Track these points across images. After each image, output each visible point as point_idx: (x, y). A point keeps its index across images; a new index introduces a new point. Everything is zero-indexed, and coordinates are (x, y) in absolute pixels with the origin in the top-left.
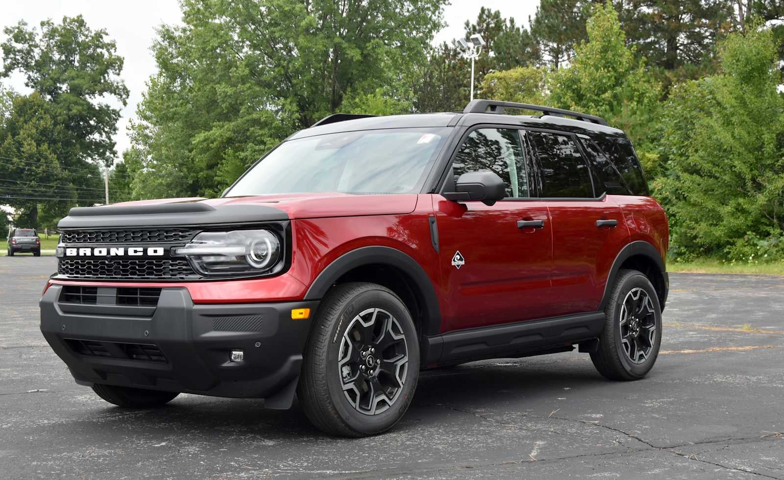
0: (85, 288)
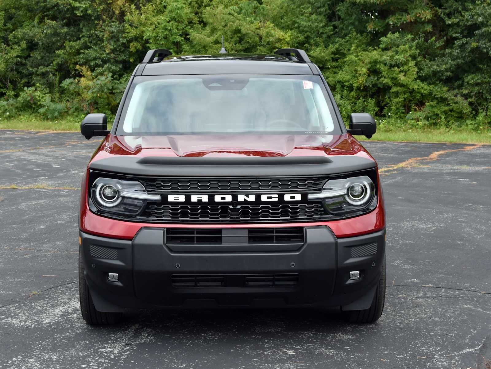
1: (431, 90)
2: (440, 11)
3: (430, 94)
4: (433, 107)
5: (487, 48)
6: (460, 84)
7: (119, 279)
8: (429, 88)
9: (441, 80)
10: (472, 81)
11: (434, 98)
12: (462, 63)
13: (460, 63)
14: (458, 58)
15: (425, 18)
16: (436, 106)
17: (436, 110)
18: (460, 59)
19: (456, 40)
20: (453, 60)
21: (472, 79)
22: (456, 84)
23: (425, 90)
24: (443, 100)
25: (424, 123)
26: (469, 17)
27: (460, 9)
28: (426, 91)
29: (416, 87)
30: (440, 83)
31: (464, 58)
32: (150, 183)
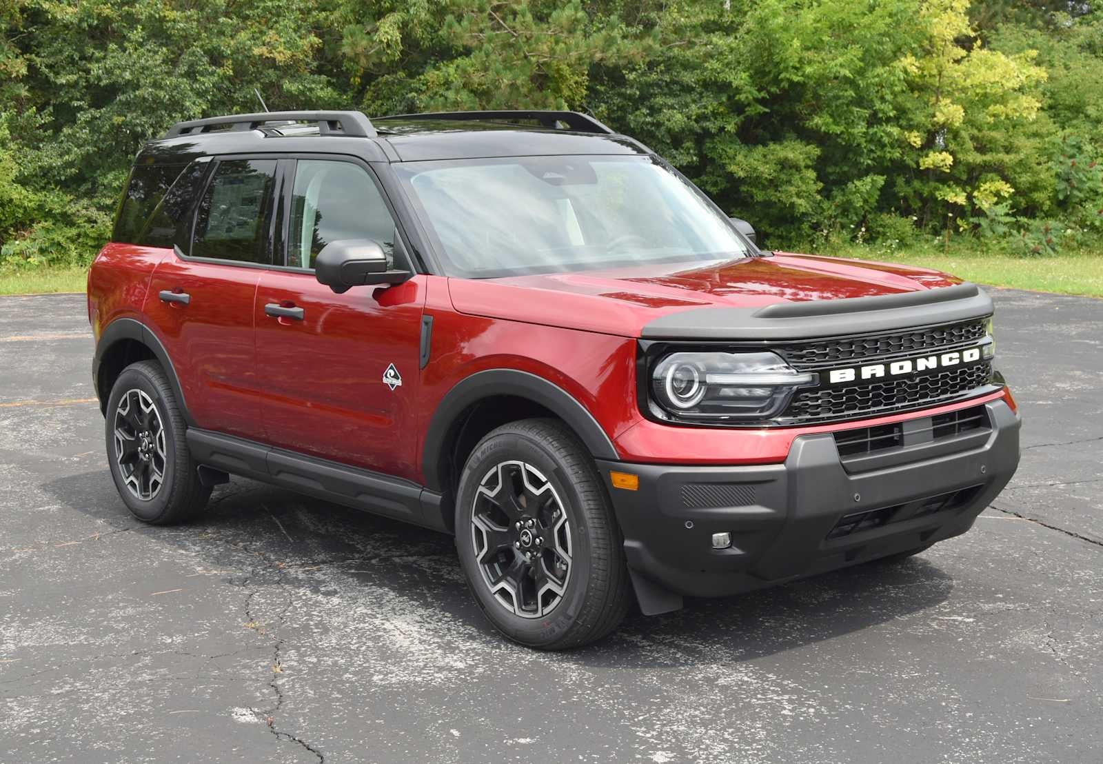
0: (876, 430)
1: (41, 201)
2: (38, 60)
3: (41, 207)
4: (48, 230)
5: (142, 126)
6: (88, 189)
7: (734, 542)
8: (36, 198)
9: (58, 183)
10: (117, 183)
11: (49, 214)
12: (94, 151)
13: (91, 152)
14: (85, 142)
15: (18, 71)
16: (53, 229)
17: (58, 237)
18: (88, 144)
19: (79, 112)
20: (79, 146)
21: (116, 179)
22: (83, 188)
23: (30, 201)
24: (67, 220)
25: (39, 259)
26: (100, 71)
27: (76, 58)
28: (33, 203)
29: (15, 196)
30: (56, 186)
31: (95, 144)
32: (795, 353)
